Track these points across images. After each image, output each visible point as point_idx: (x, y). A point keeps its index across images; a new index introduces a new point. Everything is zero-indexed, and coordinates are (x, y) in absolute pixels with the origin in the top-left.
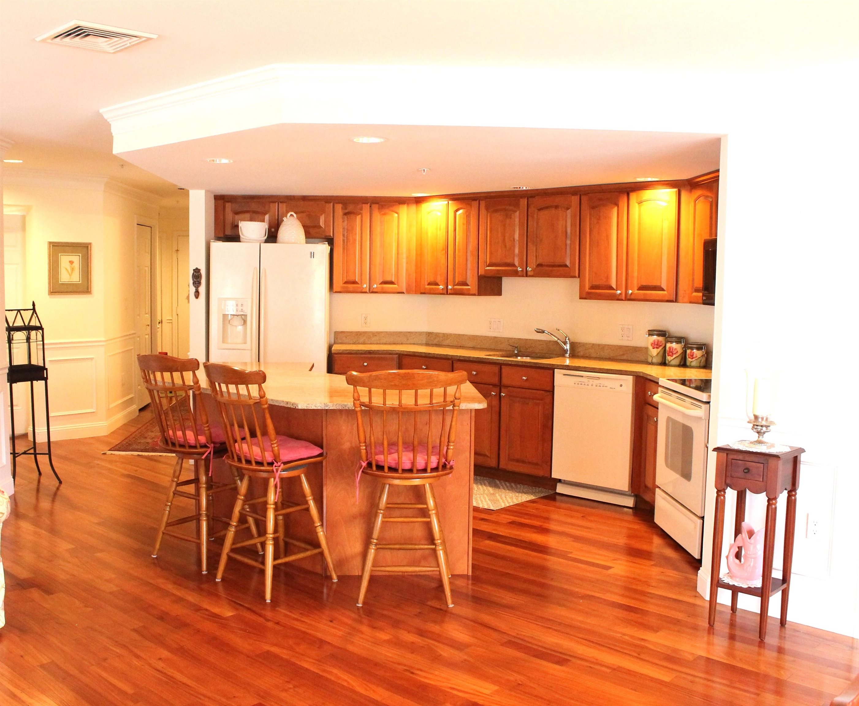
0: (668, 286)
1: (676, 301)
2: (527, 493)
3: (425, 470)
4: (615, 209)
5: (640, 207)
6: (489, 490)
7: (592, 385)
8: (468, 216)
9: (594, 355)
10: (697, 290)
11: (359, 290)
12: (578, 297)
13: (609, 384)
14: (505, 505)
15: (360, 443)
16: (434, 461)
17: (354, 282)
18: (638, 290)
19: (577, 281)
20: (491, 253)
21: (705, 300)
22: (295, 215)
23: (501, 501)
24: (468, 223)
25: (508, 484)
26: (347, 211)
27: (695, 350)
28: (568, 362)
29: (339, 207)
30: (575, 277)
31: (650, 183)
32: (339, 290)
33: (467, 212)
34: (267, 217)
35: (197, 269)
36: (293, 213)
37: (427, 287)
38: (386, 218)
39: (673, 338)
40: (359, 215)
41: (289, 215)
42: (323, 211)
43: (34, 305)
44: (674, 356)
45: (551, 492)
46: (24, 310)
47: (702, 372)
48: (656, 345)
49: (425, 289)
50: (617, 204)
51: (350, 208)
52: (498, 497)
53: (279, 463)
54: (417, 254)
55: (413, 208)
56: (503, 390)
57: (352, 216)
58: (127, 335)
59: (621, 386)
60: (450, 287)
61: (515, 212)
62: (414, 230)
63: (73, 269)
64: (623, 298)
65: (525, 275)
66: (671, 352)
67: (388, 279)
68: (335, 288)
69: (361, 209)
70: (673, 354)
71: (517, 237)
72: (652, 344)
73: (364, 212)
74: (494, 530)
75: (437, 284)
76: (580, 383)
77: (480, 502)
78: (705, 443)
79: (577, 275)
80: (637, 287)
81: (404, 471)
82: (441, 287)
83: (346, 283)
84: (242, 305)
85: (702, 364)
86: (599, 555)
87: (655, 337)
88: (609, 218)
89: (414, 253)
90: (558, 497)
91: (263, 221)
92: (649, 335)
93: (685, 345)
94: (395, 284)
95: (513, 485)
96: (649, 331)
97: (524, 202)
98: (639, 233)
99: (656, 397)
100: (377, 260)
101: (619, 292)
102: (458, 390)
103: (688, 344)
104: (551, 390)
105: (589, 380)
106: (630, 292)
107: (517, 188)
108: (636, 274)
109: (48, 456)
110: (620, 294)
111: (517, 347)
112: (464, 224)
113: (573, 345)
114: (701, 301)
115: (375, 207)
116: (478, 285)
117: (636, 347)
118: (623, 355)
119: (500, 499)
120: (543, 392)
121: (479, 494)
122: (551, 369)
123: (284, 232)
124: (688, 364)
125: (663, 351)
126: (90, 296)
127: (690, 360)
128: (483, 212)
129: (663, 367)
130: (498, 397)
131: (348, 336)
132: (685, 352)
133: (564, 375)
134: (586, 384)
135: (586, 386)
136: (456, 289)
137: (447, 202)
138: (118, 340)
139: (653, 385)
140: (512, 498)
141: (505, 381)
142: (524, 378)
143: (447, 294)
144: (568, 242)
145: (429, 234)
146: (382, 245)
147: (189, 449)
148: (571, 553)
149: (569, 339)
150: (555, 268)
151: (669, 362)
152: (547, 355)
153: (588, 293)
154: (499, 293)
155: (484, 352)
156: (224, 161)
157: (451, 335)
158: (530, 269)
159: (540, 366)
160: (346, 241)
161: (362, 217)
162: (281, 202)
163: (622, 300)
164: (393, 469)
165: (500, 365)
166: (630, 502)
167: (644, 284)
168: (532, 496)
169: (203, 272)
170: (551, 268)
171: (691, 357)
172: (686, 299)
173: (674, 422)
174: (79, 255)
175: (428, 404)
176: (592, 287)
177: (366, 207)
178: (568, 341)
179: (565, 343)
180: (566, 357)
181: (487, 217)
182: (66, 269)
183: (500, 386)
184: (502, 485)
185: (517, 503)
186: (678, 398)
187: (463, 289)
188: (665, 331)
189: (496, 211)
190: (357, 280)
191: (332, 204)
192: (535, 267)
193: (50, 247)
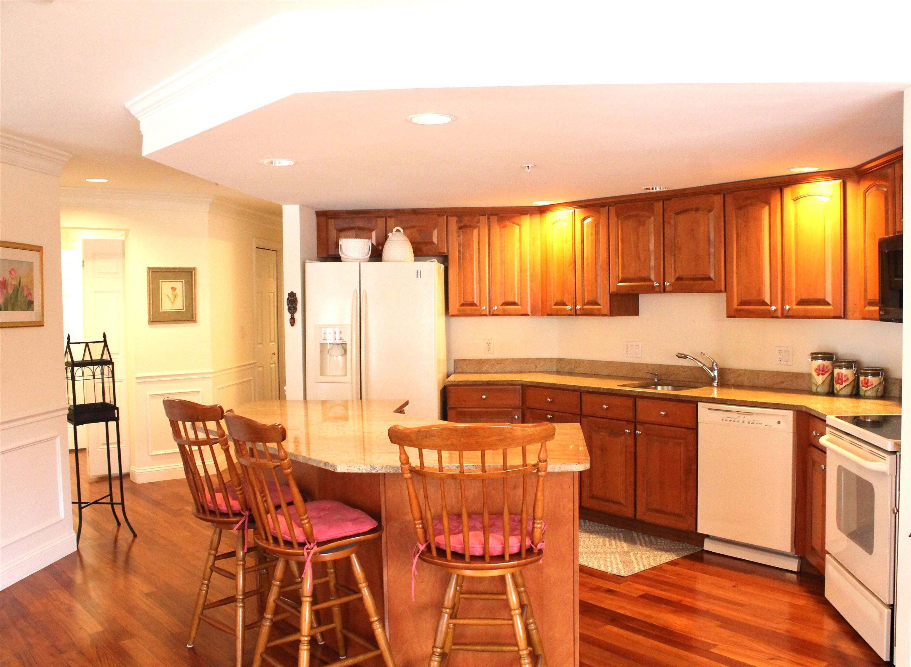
0: (833, 299)
1: (845, 317)
2: (668, 551)
3: (501, 558)
4: (766, 209)
5: (795, 204)
6: (622, 547)
7: (743, 422)
8: (596, 225)
9: (747, 383)
10: (871, 304)
11: (478, 313)
12: (725, 315)
13: (765, 421)
14: (639, 568)
15: (414, 520)
16: (514, 545)
17: (473, 304)
18: (797, 305)
19: (723, 296)
20: (624, 267)
21: (882, 315)
22: (402, 230)
23: (635, 564)
24: (597, 233)
25: (647, 538)
26: (462, 224)
27: (870, 377)
28: (715, 393)
29: (453, 220)
30: (721, 291)
31: (810, 175)
32: (455, 313)
33: (595, 220)
34: (374, 234)
35: (292, 292)
36: (399, 228)
37: (554, 307)
38: (506, 230)
39: (842, 362)
40: (475, 228)
41: (395, 230)
42: (436, 226)
43: (105, 336)
44: (844, 384)
45: (698, 549)
46: (94, 342)
47: (881, 405)
48: (821, 371)
49: (552, 310)
50: (768, 203)
51: (466, 220)
52: (633, 557)
53: (312, 545)
54: (542, 271)
55: (537, 219)
56: (638, 427)
57: (468, 230)
58: (244, 366)
59: (779, 423)
60: (578, 307)
61: (650, 217)
62: (538, 243)
63: (175, 297)
64: (780, 315)
65: (662, 291)
66: (841, 379)
67: (510, 299)
68: (452, 311)
69: (478, 222)
70: (842, 381)
71: (652, 247)
72: (816, 370)
73: (480, 225)
74: (621, 608)
75: (564, 304)
76: (729, 419)
77: (609, 565)
78: (891, 507)
79: (723, 289)
80: (796, 301)
81: (474, 558)
82: (569, 307)
83: (463, 305)
84: (341, 332)
85: (879, 394)
86: (751, 650)
87: (820, 362)
88: (758, 220)
89: (538, 268)
90: (706, 556)
91: (370, 238)
92: (813, 359)
93: (857, 371)
94: (519, 305)
95: (652, 538)
96: (812, 354)
97: (659, 206)
98: (796, 235)
99: (823, 441)
100: (498, 278)
101: (773, 308)
102: (542, 449)
103: (861, 369)
104: (695, 427)
105: (740, 415)
106: (788, 307)
107: (649, 189)
108: (793, 286)
109: (121, 506)
110: (776, 310)
111: (657, 375)
112: (592, 234)
113: (722, 372)
114: (878, 317)
115: (494, 219)
116: (610, 305)
117: (797, 373)
118: (782, 382)
119: (634, 560)
120: (686, 430)
121: (610, 553)
122: (694, 402)
123: (390, 250)
124: (862, 393)
125: (829, 378)
126: (193, 324)
127: (863, 388)
128: (613, 219)
129: (831, 398)
130: (633, 435)
131: (470, 364)
132: (858, 379)
133: (709, 409)
134: (736, 420)
135: (736, 423)
136: (586, 309)
137: (573, 210)
138: (232, 371)
139: (819, 423)
140: (648, 558)
141: (641, 417)
142: (663, 413)
143: (576, 315)
144: (712, 250)
145: (555, 248)
146: (503, 262)
147: (220, 518)
148: (715, 645)
149: (716, 365)
150: (697, 282)
151: (838, 392)
152: (692, 383)
153: (737, 310)
154: (635, 312)
155: (619, 381)
156: (286, 163)
157: (583, 361)
158: (668, 284)
159: (681, 398)
160: (462, 258)
161: (479, 231)
162: (389, 217)
163: (778, 317)
164: (458, 556)
165: (634, 397)
166: (793, 565)
167: (804, 297)
168: (674, 555)
169: (299, 297)
170: (692, 282)
171: (866, 386)
172: (857, 314)
173: (848, 473)
174: (182, 281)
175: (499, 470)
176: (743, 303)
177: (483, 219)
178: (715, 367)
179: (712, 370)
180: (714, 386)
181: (618, 226)
182: (168, 296)
183: (634, 422)
184: (640, 540)
185: (654, 565)
186: (852, 443)
187: (593, 309)
188: (831, 354)
189: (627, 218)
190: (475, 302)
191: (445, 217)
192: (673, 281)
193: (149, 273)
